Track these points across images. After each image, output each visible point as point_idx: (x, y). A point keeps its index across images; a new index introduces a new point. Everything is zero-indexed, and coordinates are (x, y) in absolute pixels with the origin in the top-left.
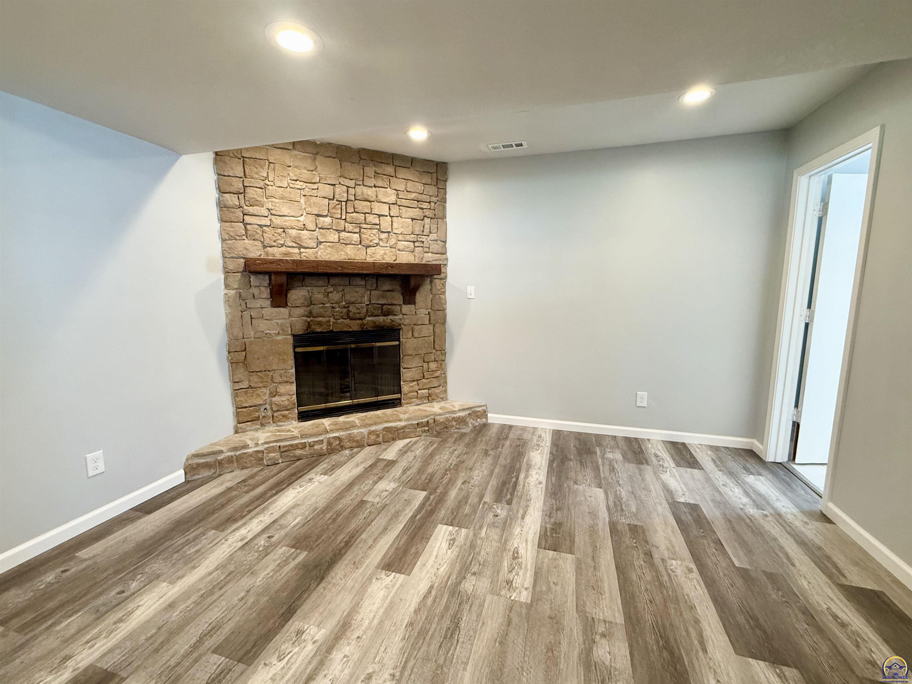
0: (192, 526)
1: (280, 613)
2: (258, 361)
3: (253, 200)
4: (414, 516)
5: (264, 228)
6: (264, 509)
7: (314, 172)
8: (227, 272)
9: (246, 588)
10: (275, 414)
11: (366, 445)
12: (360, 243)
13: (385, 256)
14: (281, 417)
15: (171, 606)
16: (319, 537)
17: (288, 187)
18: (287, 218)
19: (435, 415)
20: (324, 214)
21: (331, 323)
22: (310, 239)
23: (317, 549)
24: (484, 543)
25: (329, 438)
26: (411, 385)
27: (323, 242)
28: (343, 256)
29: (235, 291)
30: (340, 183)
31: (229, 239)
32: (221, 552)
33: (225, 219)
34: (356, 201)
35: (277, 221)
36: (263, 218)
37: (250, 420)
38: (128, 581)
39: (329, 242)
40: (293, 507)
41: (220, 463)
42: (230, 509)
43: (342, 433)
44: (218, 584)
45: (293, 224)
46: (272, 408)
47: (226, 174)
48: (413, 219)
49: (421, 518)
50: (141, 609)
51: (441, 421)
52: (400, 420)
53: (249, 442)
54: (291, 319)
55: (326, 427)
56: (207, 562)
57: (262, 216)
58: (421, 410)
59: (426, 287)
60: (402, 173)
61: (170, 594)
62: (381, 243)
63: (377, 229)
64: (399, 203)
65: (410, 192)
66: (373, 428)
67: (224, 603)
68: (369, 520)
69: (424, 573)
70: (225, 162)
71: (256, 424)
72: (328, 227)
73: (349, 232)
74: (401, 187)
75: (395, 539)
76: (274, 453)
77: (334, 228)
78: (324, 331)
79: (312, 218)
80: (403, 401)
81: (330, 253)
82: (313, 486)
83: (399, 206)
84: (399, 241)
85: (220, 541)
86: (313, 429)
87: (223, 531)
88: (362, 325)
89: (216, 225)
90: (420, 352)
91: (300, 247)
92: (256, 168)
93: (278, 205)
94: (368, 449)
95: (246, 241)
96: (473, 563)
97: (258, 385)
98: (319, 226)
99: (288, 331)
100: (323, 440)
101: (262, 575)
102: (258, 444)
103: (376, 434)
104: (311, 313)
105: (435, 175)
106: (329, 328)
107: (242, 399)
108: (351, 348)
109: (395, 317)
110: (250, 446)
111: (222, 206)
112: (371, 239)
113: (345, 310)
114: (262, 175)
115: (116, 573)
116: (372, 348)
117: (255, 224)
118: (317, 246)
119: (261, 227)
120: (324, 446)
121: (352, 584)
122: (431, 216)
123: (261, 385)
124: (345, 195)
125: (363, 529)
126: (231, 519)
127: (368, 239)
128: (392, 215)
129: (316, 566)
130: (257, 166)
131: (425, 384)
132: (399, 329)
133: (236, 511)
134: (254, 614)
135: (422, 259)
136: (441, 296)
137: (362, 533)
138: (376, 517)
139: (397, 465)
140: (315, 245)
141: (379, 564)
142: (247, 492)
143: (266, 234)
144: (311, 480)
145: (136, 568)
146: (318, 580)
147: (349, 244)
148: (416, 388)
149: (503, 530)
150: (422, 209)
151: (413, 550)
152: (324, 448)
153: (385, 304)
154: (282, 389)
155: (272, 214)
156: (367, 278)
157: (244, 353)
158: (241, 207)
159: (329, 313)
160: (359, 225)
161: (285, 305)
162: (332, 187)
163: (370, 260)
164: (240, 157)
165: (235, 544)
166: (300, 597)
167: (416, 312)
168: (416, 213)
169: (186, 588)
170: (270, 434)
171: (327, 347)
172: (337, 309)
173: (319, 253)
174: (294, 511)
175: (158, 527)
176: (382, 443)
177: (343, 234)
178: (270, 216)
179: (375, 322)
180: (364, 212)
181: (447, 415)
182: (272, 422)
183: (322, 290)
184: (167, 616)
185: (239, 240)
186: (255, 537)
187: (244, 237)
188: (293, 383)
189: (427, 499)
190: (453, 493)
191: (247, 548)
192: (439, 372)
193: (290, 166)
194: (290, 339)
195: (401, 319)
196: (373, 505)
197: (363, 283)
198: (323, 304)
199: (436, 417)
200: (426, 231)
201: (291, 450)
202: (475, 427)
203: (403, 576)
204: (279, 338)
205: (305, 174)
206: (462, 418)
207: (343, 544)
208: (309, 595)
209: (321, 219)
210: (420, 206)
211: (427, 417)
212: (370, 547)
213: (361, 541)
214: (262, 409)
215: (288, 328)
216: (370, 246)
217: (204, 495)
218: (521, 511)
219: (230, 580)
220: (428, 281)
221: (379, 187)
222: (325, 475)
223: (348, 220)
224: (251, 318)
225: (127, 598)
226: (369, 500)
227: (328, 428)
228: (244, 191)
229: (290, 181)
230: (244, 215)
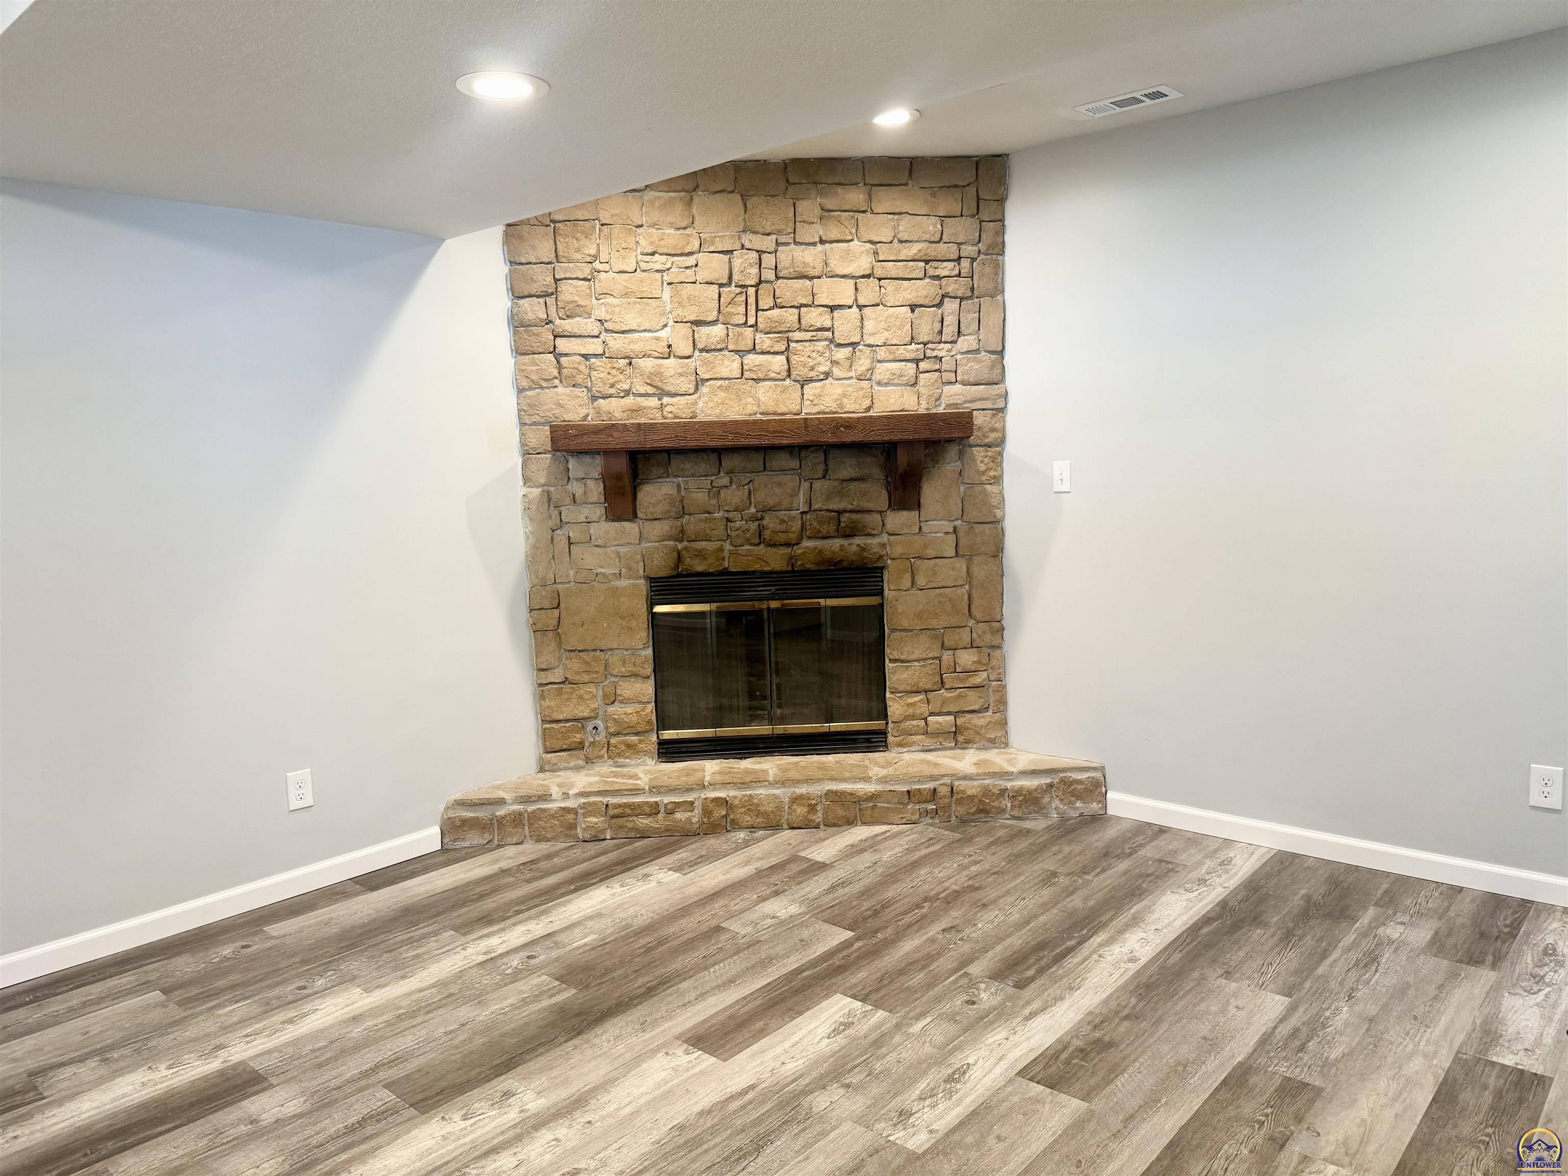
0: (424, 920)
1: (495, 1063)
2: (581, 630)
3: (570, 306)
4: (799, 970)
5: (593, 360)
6: (542, 913)
7: (688, 231)
8: (527, 453)
9: (463, 1020)
10: (613, 741)
11: (785, 826)
12: (789, 376)
13: (845, 401)
14: (623, 748)
15: (356, 1019)
16: (608, 971)
17: (638, 270)
18: (636, 335)
19: (955, 776)
20: (710, 319)
21: (726, 554)
22: (681, 375)
23: (596, 988)
24: (906, 1043)
25: (706, 799)
26: (911, 700)
27: (708, 380)
28: (750, 406)
29: (540, 490)
30: (743, 247)
31: (530, 388)
32: (450, 964)
33: (522, 349)
34: (780, 281)
35: (617, 343)
36: (591, 340)
37: (565, 747)
38: (316, 975)
39: (722, 379)
40: (591, 918)
41: (501, 821)
42: (489, 904)
43: (732, 793)
44: (428, 1005)
45: (648, 347)
46: (607, 728)
47: (523, 260)
48: (913, 307)
49: (810, 976)
50: (319, 1014)
51: (969, 792)
52: (867, 779)
53: (555, 791)
54: (644, 545)
55: (704, 777)
56: (424, 973)
57: (589, 336)
58: (928, 763)
59: (950, 466)
60: (886, 200)
61: (359, 1004)
62: (837, 372)
63: (826, 339)
64: (879, 273)
65: (906, 241)
66: (802, 790)
67: (424, 1032)
68: (710, 961)
69: (754, 1064)
70: (521, 238)
71: (578, 758)
72: (719, 347)
73: (763, 353)
74: (885, 234)
75: (738, 1001)
76: (596, 817)
77: (731, 347)
78: (711, 570)
79: (685, 329)
80: (890, 739)
81: (722, 403)
82: (647, 886)
83: (880, 279)
84: (879, 361)
85: (454, 949)
86: (678, 777)
87: (464, 934)
88: (791, 559)
89: (506, 363)
90: (934, 623)
91: (662, 393)
92: (577, 239)
93: (617, 309)
94: (787, 834)
95: (560, 390)
96: (857, 1070)
97: (578, 678)
98: (700, 346)
99: (638, 571)
100: (692, 803)
101: (493, 1008)
102: (568, 794)
103: (810, 805)
104: (682, 531)
105: (972, 190)
106: (721, 564)
107: (553, 703)
108: (768, 608)
109: (869, 541)
110: (554, 796)
111: (518, 324)
112: (811, 363)
113: (754, 526)
114: (587, 252)
115: (304, 962)
116: (817, 610)
117: (575, 354)
118: (697, 389)
119: (587, 359)
120: (696, 816)
121: (622, 1051)
122: (960, 294)
123: (586, 678)
124: (755, 271)
125: (691, 973)
126: (486, 920)
127: (804, 366)
128: (861, 301)
129: (579, 1014)
130: (578, 235)
131: (945, 702)
132: (883, 568)
133: (496, 909)
134: (458, 1056)
135: (937, 400)
136: (988, 487)
137: (685, 980)
138: (727, 958)
139: (827, 873)
140: (691, 387)
141: (683, 1034)
142: (529, 881)
143: (595, 373)
144: (646, 876)
145: (330, 962)
146: (573, 1034)
147: (764, 380)
148: (924, 709)
149: (965, 1031)
150: (938, 278)
151: (760, 1025)
152: (694, 820)
153: (845, 511)
154: (628, 689)
155: (607, 331)
156: (803, 454)
157: (556, 612)
158: (551, 322)
159: (720, 532)
160: (784, 334)
161: (633, 516)
162: (726, 258)
163: (809, 410)
164: (548, 222)
165: (474, 957)
166: (533, 1049)
167: (920, 528)
168: (923, 290)
169: (383, 1001)
170: (597, 779)
171: (719, 604)
172: (738, 524)
173: (700, 404)
174: (590, 924)
175: (379, 911)
176: (822, 826)
177: (751, 360)
178: (604, 334)
179: (820, 552)
180: (796, 304)
181: (987, 782)
182: (606, 756)
183: (706, 482)
184: (347, 1030)
185: (547, 388)
186: (507, 953)
187: (557, 382)
188: (648, 677)
189: (847, 944)
190: (908, 946)
191: (489, 966)
192: (984, 675)
193: (642, 226)
194: (642, 584)
195: (883, 545)
196: (733, 938)
197: (794, 463)
198: (709, 513)
199: (956, 783)
200: (949, 331)
201: (629, 815)
202: (1064, 819)
203: (713, 1059)
204: (623, 583)
205: (671, 237)
206: (1030, 792)
207: (643, 990)
208: (548, 1051)
209: (705, 330)
210: (931, 272)
211: (933, 778)
212: (684, 1005)
213: (677, 992)
214: (590, 728)
215: (637, 563)
216: (811, 380)
217: (462, 876)
218: (1036, 1005)
219: (445, 1005)
220: (953, 450)
221: (831, 242)
222: (676, 871)
223: (761, 326)
224: (570, 544)
225: (308, 996)
226: (732, 928)
227: (707, 778)
228: (556, 288)
229: (640, 257)
230: (555, 337)
